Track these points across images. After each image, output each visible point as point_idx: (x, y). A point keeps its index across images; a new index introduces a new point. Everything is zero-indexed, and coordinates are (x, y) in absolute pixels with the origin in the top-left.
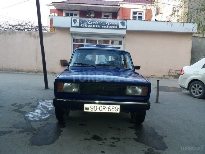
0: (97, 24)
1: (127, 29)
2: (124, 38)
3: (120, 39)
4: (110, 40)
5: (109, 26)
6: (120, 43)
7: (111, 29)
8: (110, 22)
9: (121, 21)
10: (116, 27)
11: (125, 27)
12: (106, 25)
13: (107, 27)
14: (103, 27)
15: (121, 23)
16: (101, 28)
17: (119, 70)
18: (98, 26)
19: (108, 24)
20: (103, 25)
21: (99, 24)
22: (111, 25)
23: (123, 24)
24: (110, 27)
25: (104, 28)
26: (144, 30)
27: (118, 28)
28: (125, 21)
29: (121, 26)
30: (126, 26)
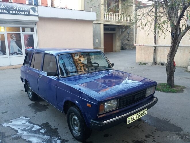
0: (4, 9)
1: (39, 16)
2: (36, 24)
3: (32, 26)
4: (21, 26)
5: (18, 11)
6: (32, 30)
7: (21, 14)
8: (18, 7)
9: (32, 7)
10: (27, 13)
11: (36, 14)
12: (15, 10)
13: (17, 13)
14: (11, 12)
15: (32, 8)
16: (9, 13)
17: (108, 71)
18: (5, 12)
19: (17, 9)
20: (11, 10)
21: (5, 9)
22: (21, 11)
23: (34, 10)
24: (20, 13)
25: (12, 14)
26: (55, 17)
27: (29, 14)
28: (36, 7)
29: (32, 12)
30: (37, 12)
